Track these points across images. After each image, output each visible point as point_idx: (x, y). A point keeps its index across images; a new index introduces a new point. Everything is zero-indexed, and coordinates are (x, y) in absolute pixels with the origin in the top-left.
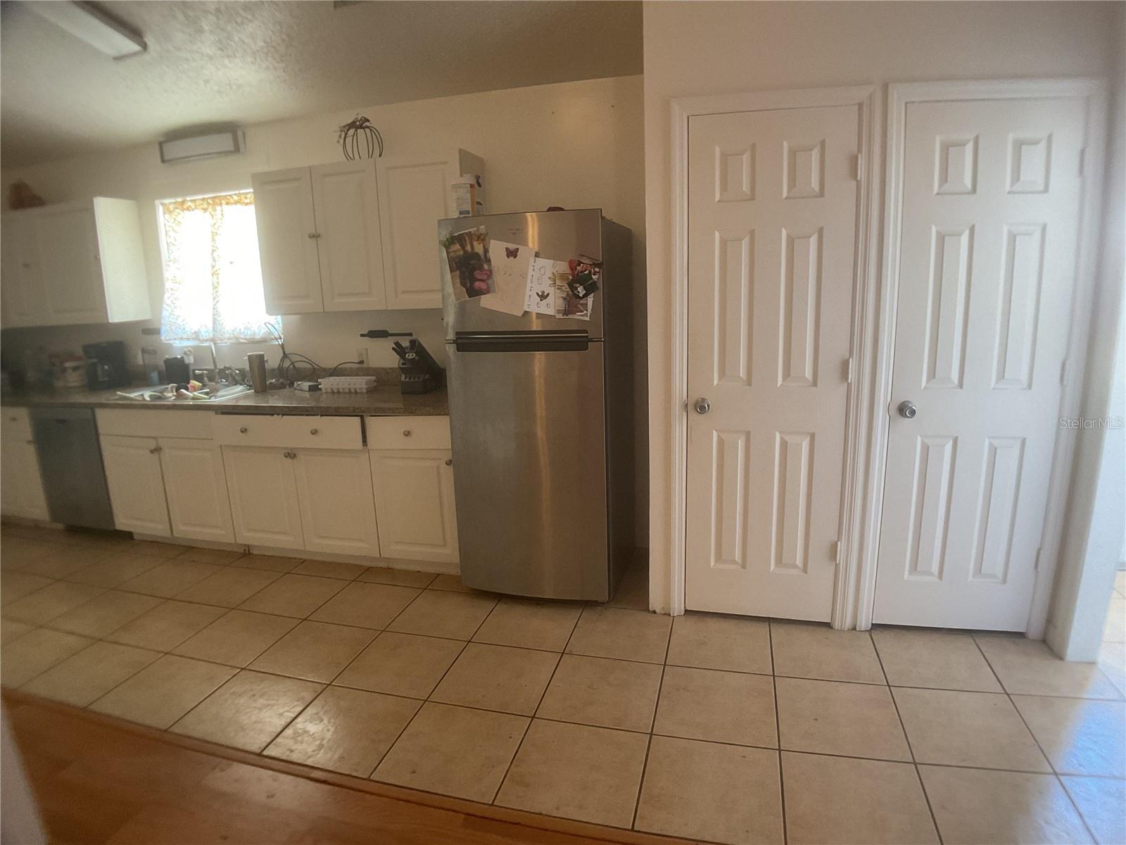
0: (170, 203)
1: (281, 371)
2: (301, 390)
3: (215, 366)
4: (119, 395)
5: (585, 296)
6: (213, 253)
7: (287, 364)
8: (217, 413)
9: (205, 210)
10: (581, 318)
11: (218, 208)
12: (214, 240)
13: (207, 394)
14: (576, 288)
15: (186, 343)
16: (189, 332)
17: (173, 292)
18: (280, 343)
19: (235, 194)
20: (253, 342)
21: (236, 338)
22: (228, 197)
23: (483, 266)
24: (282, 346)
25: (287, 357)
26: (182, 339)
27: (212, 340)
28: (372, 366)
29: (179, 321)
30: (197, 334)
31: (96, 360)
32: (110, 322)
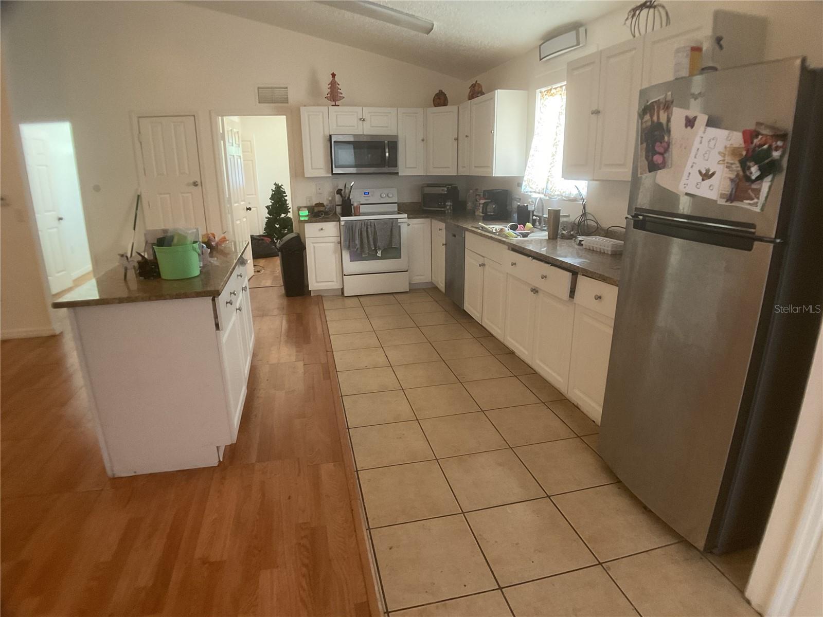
0: (544, 91)
4: (480, 225)
5: (760, 178)
8: (509, 249)
10: (749, 207)
14: (749, 168)
18: (583, 203)
23: (664, 137)
24: (585, 206)
26: (534, 192)
29: (535, 179)
31: (490, 201)
32: (494, 176)
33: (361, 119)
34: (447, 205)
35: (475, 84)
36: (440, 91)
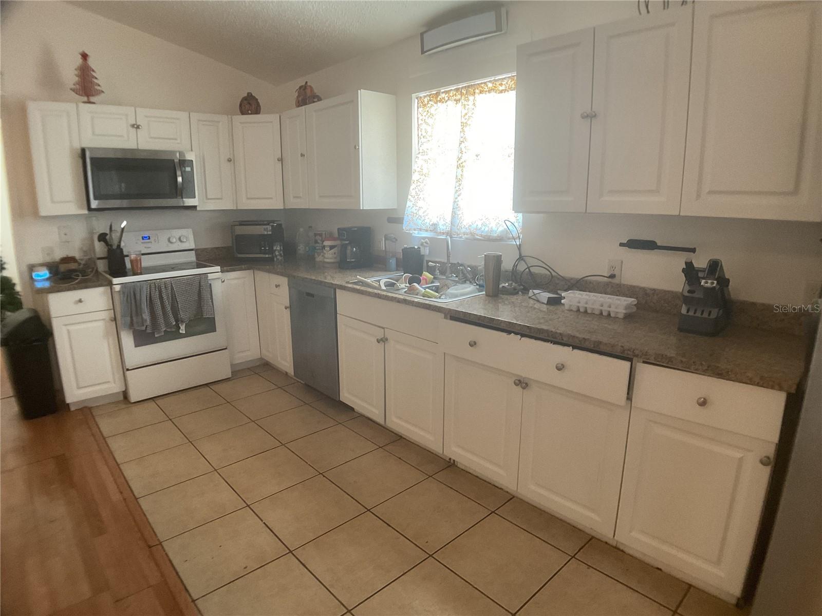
0: (425, 97)
1: (514, 275)
2: (538, 301)
3: (448, 259)
4: (358, 279)
6: (460, 144)
7: (522, 267)
8: (446, 317)
9: (457, 101)
11: (471, 98)
12: (463, 131)
13: (437, 290)
15: (424, 234)
16: (428, 224)
17: (419, 183)
18: (518, 243)
19: (490, 81)
20: (489, 239)
21: (471, 233)
22: (482, 85)
24: (519, 247)
25: (522, 259)
26: (420, 230)
27: (449, 234)
28: (626, 283)
29: (421, 213)
30: (435, 225)
31: (347, 242)
32: (361, 208)
33: (133, 126)
34: (276, 250)
35: (306, 87)
36: (248, 93)
